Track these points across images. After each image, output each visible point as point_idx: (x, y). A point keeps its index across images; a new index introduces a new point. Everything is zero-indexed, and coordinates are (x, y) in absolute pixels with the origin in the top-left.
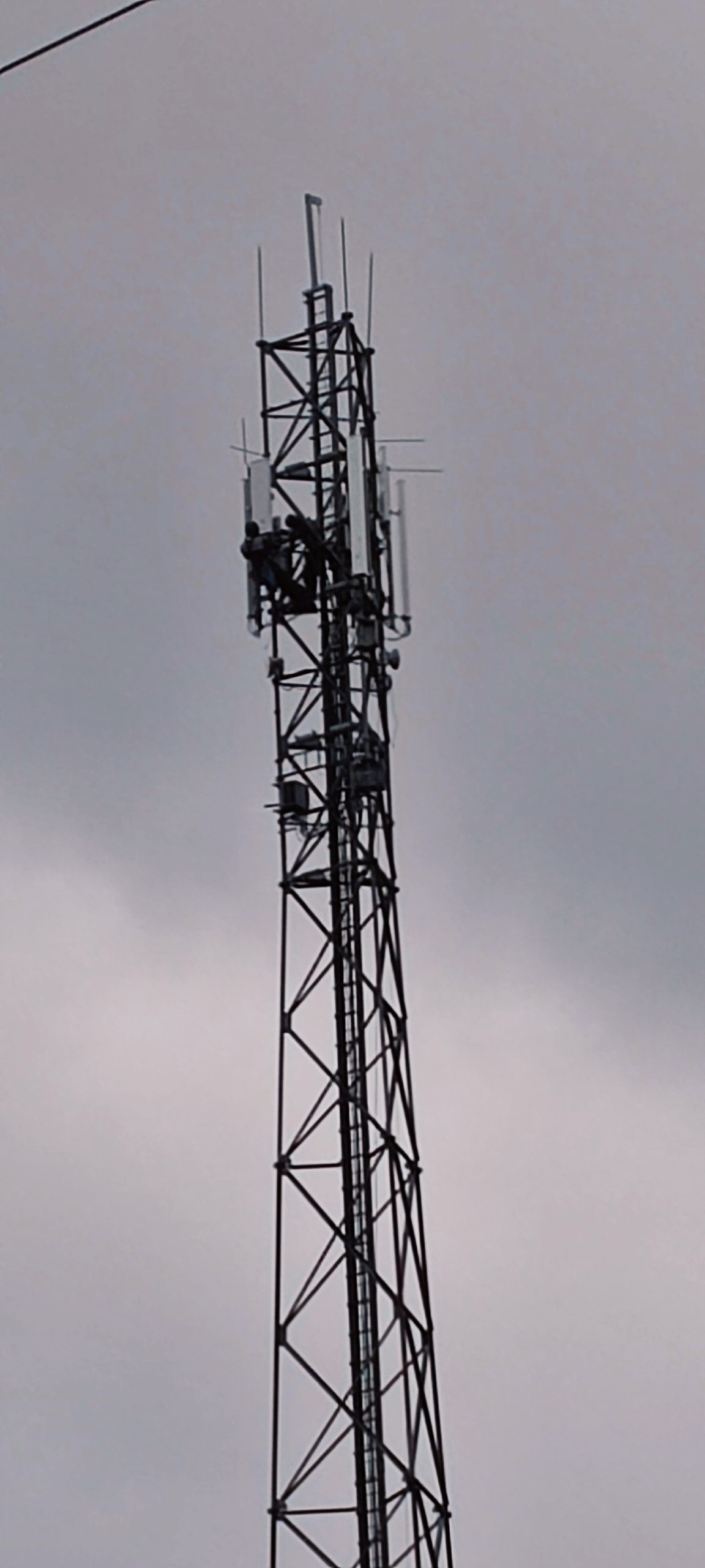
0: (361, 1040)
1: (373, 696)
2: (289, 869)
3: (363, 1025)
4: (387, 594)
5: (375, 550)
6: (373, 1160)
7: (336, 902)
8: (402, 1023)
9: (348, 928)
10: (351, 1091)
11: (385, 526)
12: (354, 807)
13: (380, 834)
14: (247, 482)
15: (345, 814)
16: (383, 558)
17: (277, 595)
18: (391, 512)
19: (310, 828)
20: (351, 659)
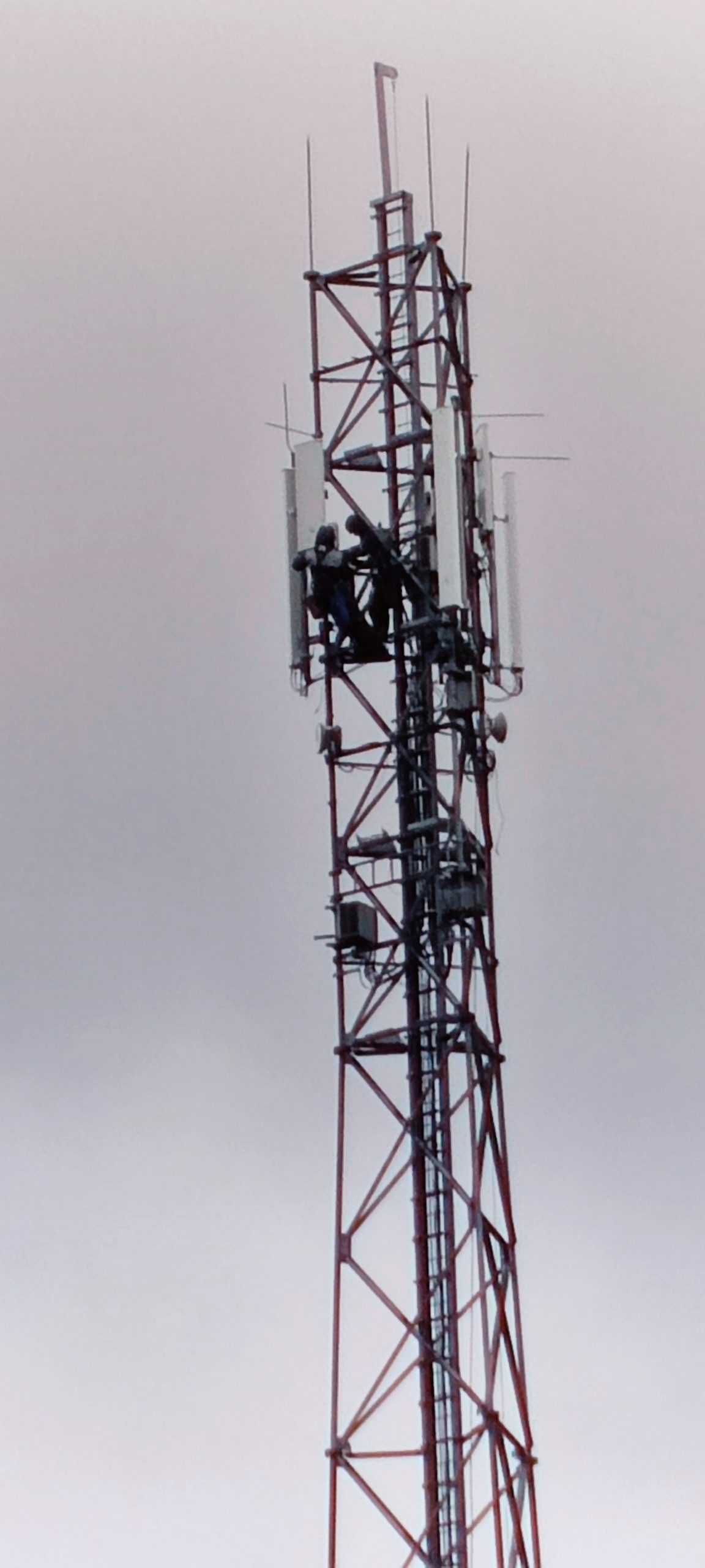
0: (450, 1275)
1: (470, 780)
2: (348, 1029)
3: (453, 1253)
4: (488, 635)
5: (472, 573)
6: (466, 1447)
7: (416, 1076)
8: (508, 1250)
9: (433, 1113)
10: (437, 1347)
11: (487, 537)
12: (441, 940)
13: (478, 978)
14: (291, 475)
15: (429, 949)
16: (483, 584)
17: (333, 636)
18: (495, 518)
19: (379, 969)
20: (437, 728)
